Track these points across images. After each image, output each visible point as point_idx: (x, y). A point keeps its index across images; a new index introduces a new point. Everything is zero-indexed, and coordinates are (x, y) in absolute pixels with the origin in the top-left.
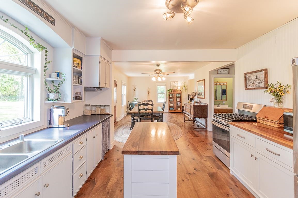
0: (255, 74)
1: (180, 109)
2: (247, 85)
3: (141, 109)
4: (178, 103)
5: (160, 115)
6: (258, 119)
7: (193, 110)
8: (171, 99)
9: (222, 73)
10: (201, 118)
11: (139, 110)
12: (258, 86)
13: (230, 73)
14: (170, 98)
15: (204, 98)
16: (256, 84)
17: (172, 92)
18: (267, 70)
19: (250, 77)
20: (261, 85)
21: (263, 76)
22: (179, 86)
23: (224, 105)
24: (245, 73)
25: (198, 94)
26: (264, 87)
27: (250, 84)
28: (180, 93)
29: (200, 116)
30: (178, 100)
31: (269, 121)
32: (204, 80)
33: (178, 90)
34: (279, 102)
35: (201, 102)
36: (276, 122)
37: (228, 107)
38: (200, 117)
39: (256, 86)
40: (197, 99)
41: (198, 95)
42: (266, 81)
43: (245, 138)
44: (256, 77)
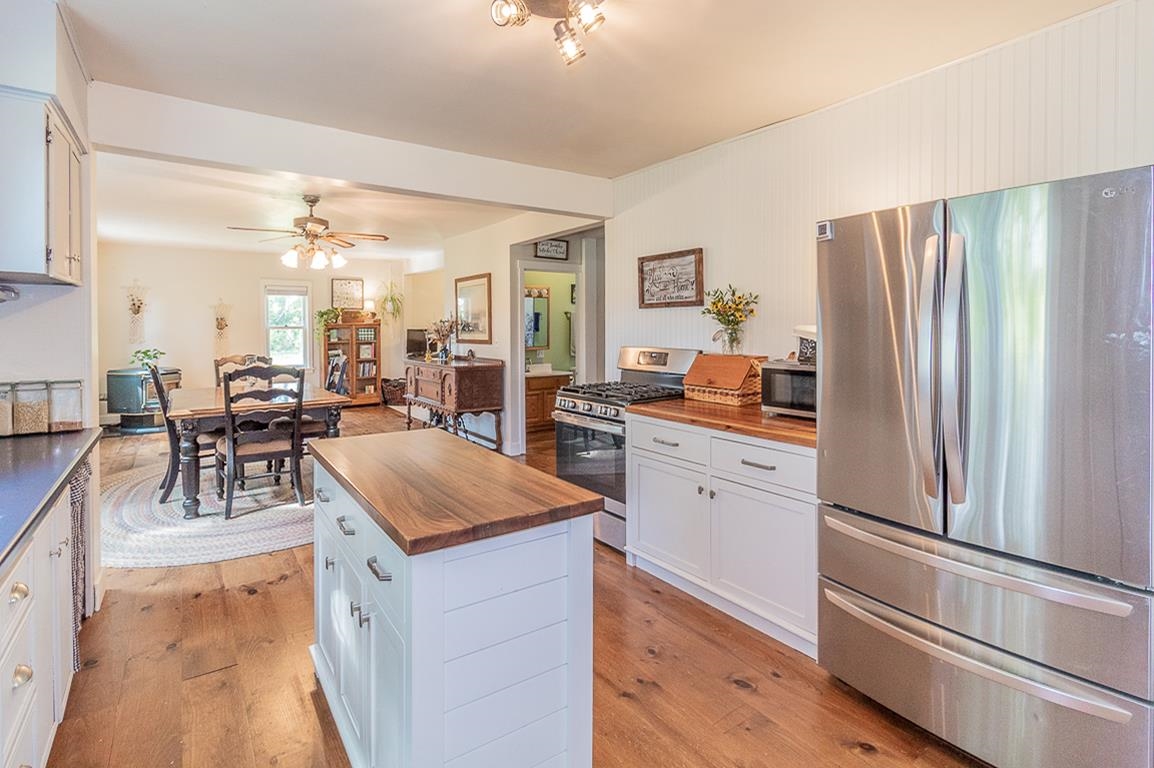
0: (667, 262)
1: (372, 391)
2: (646, 294)
3: (240, 397)
4: (367, 365)
5: (332, 414)
6: (688, 389)
7: (453, 387)
8: (336, 352)
9: (549, 255)
10: (482, 412)
11: (231, 400)
12: (677, 297)
13: (570, 256)
14: (332, 347)
15: (489, 342)
16: (671, 290)
17: (340, 322)
18: (701, 251)
19: (653, 270)
20: (685, 293)
21: (692, 268)
22: (368, 296)
23: (541, 363)
24: (639, 259)
25: (460, 327)
26: (694, 299)
27: (655, 292)
28: (376, 327)
29: (478, 407)
30: (366, 353)
31: (719, 391)
32: (490, 274)
33: (363, 313)
34: (734, 340)
35: (473, 356)
36: (737, 392)
37: (553, 369)
38: (479, 410)
39: (672, 298)
40: (458, 347)
41: (463, 329)
42: (699, 283)
43: (677, 445)
44: (671, 272)
